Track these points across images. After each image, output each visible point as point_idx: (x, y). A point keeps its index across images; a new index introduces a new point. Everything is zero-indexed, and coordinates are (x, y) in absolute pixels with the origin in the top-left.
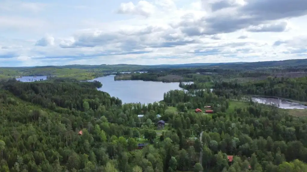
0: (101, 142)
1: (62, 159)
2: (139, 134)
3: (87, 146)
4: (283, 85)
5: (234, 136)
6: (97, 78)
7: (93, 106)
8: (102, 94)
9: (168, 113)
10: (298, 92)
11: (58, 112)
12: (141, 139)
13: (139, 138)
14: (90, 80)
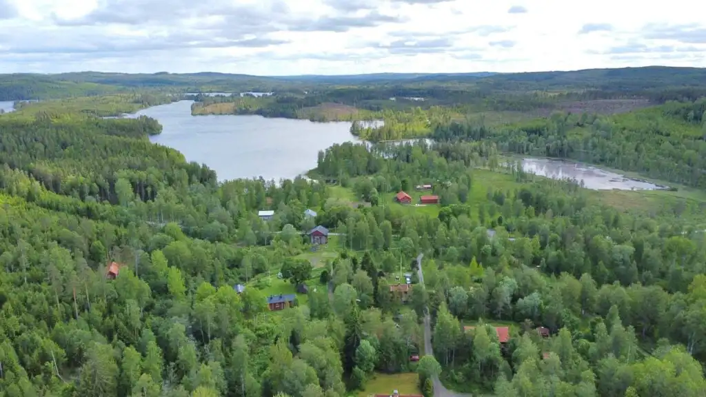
0: (171, 298)
1: (65, 357)
2: (267, 265)
3: (132, 315)
4: (586, 133)
5: (505, 274)
6: (146, 107)
7: (144, 191)
8: (164, 154)
9: (335, 208)
10: (621, 150)
11: (48, 206)
12: (274, 279)
13: (267, 275)
14: (129, 113)
